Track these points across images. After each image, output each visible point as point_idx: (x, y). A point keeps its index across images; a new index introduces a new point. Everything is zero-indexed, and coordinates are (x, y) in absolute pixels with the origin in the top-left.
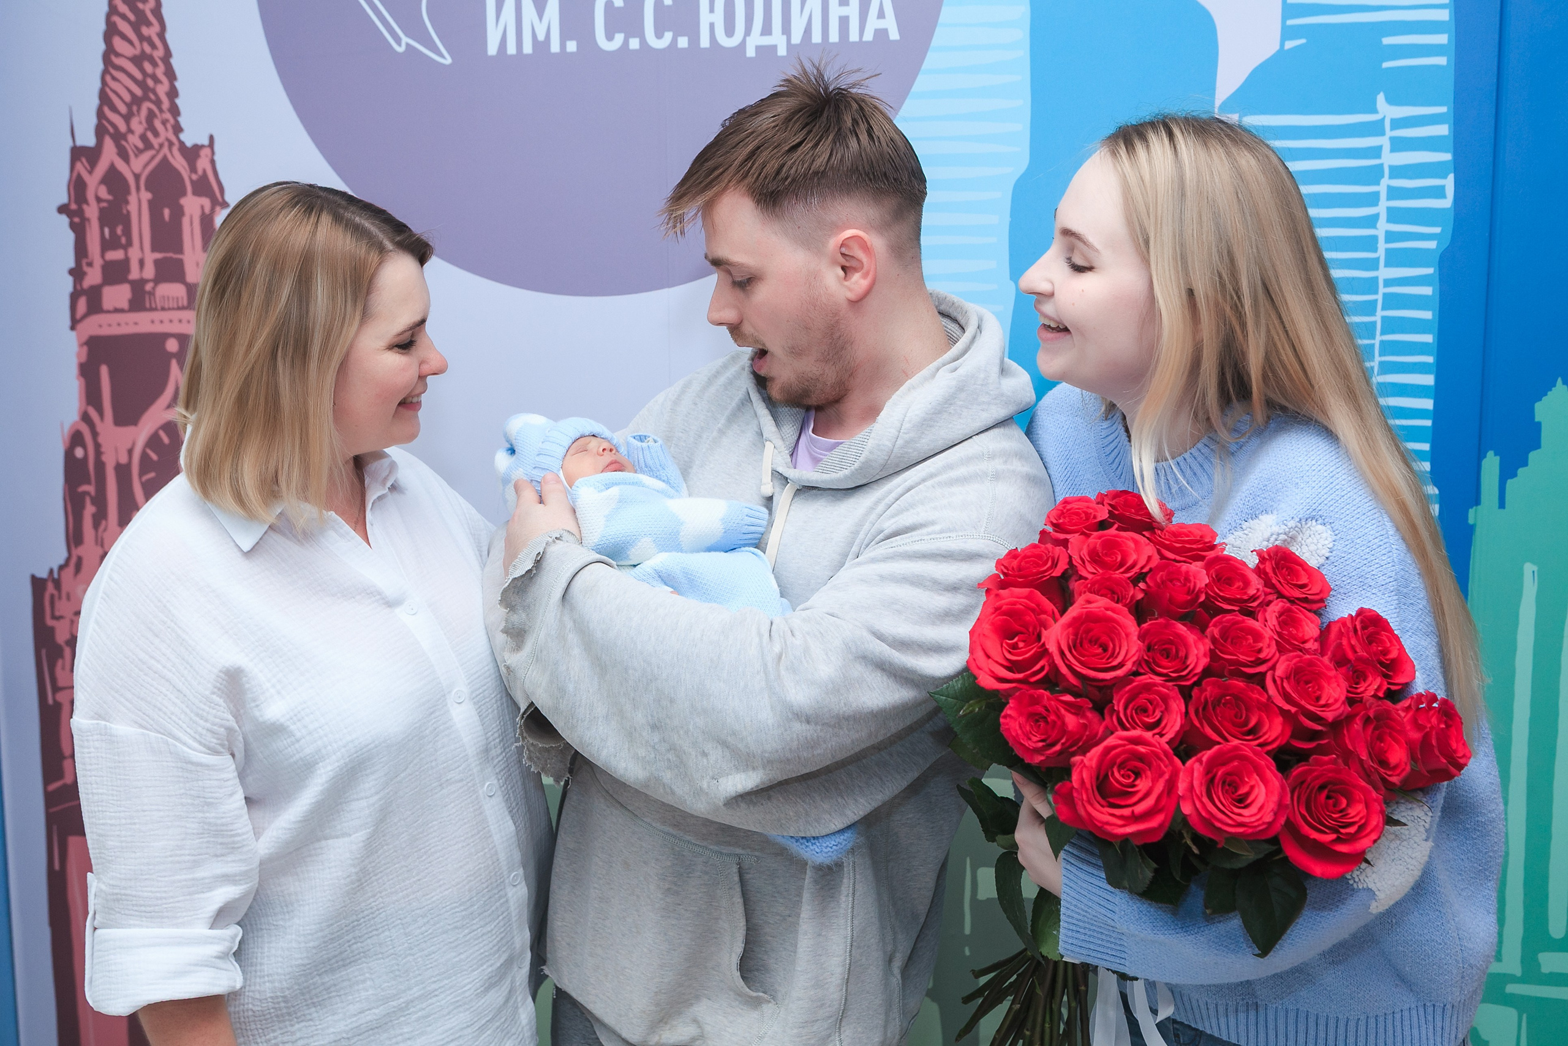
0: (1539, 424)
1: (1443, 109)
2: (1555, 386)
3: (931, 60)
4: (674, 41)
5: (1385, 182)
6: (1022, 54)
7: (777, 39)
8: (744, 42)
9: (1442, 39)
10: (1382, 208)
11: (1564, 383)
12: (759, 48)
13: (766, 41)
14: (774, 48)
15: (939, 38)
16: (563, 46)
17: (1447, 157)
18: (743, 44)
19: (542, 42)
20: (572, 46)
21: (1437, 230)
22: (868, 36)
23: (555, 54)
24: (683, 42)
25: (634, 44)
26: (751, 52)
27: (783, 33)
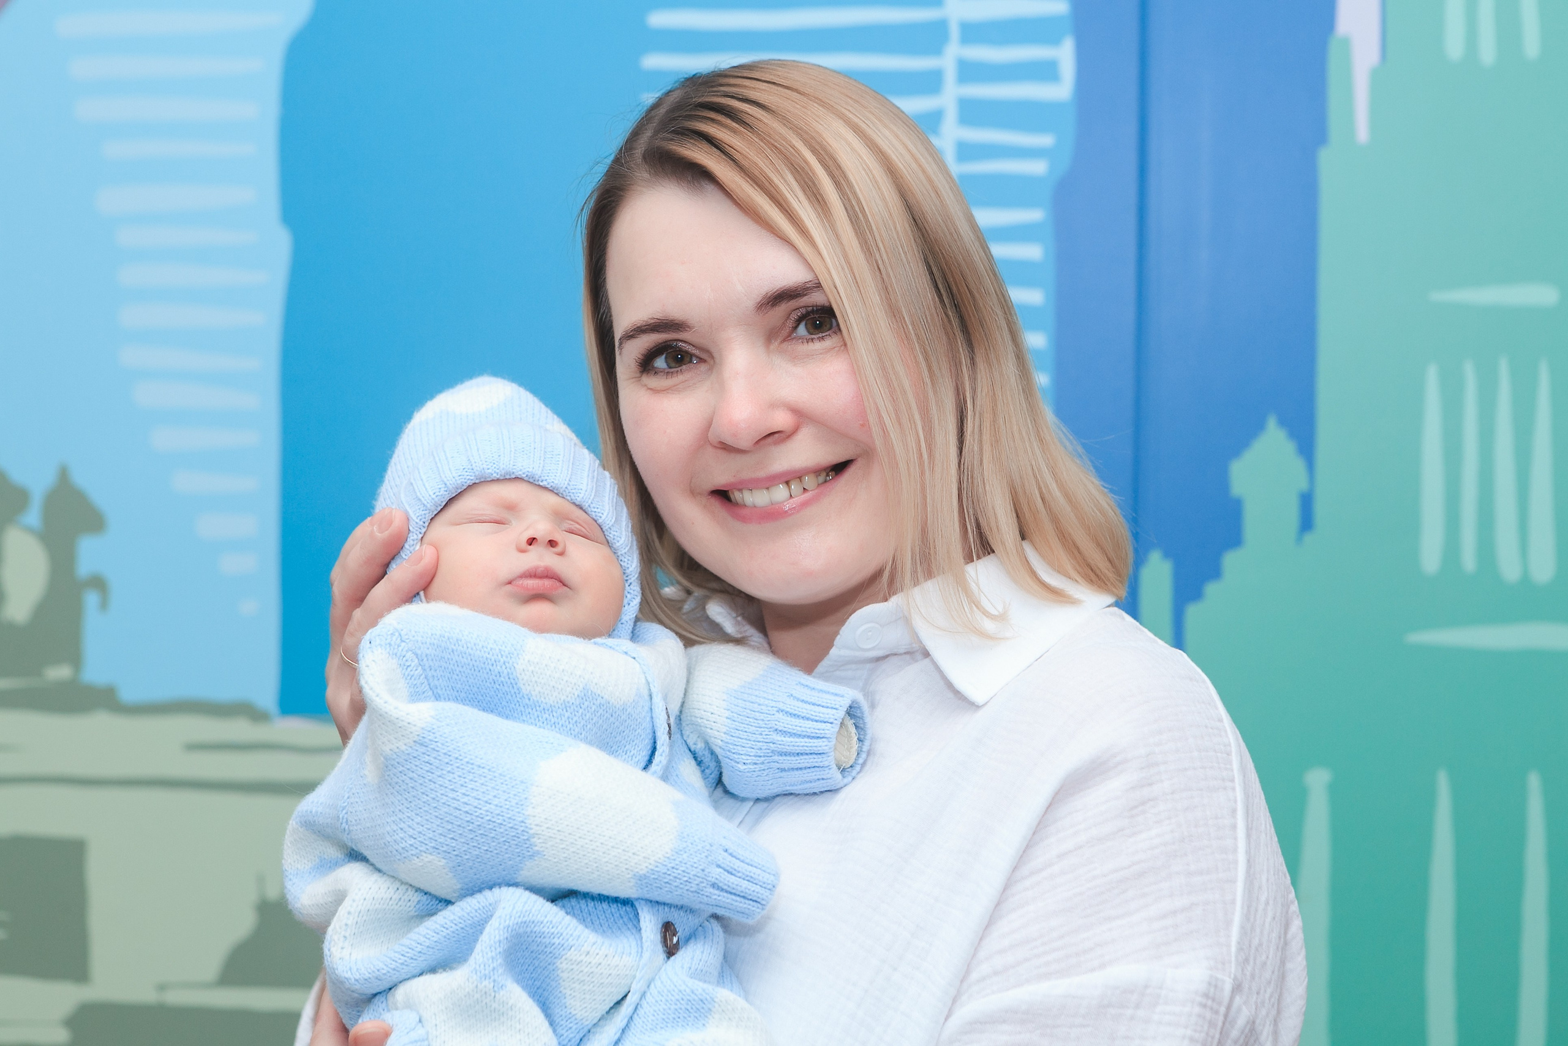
0: (1238, 500)
2: (1264, 429)
5: (954, 51)
10: (949, 97)
11: (1280, 425)
17: (1061, 6)
21: (1047, 141)
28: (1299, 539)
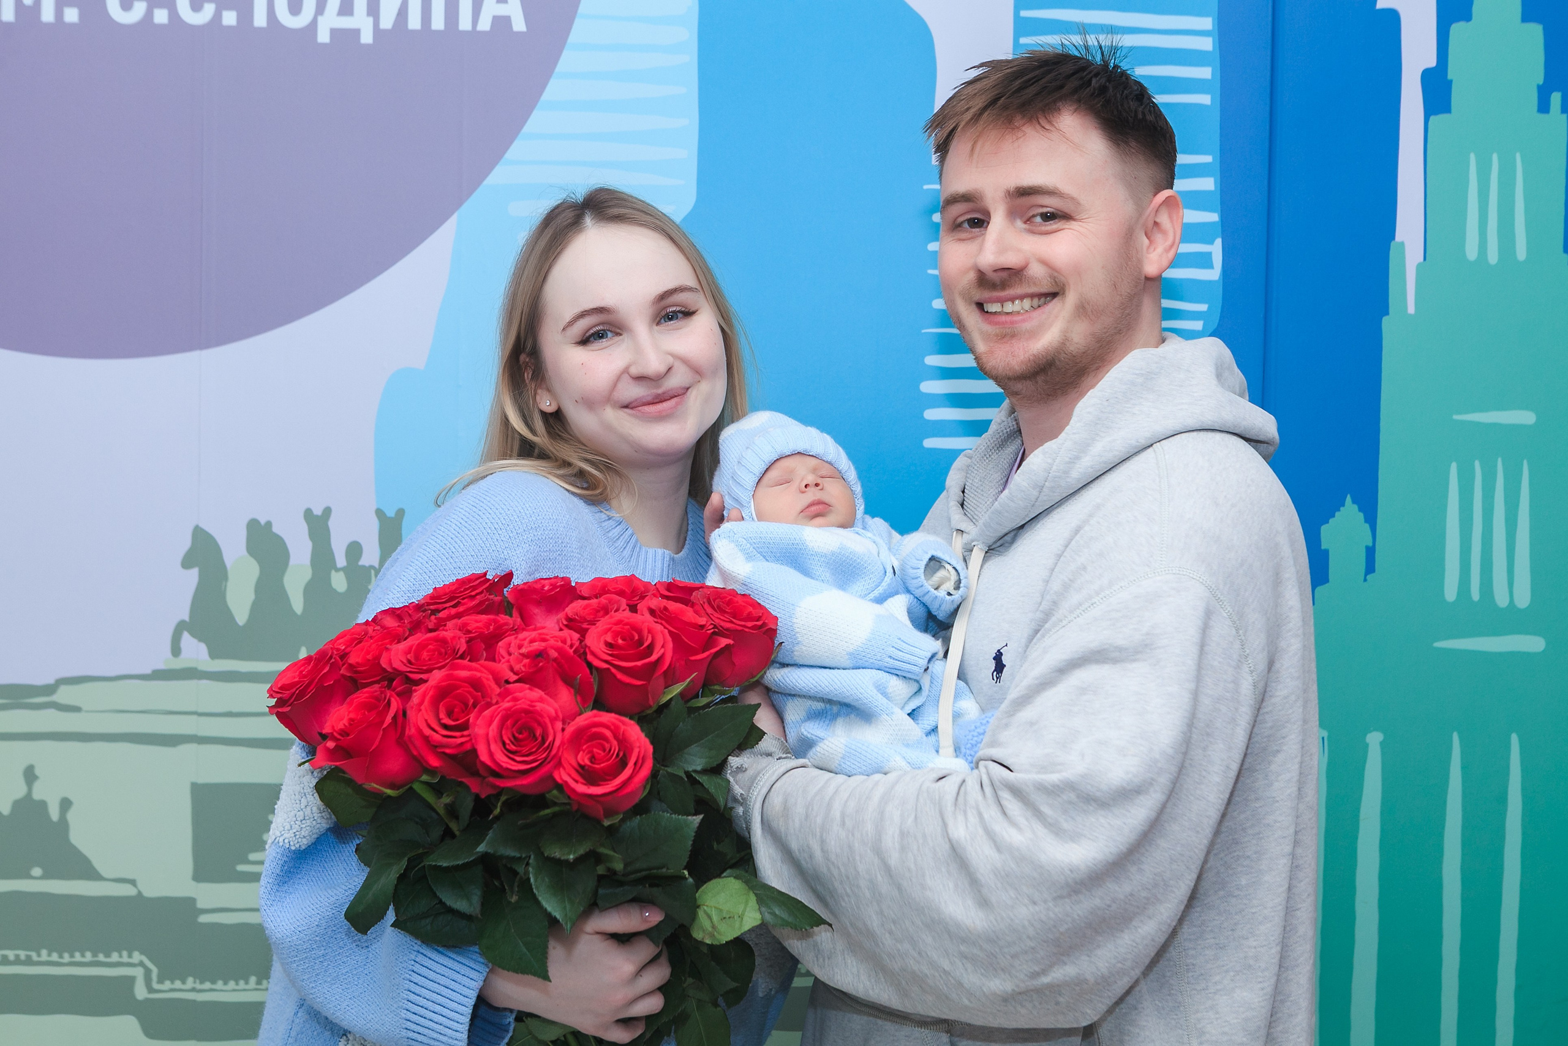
0: (1326, 552)
1: (1208, 159)
2: (1343, 505)
3: (568, 61)
4: (218, 16)
6: (688, 59)
7: (360, 21)
8: (314, 24)
9: (1205, 73)
11: (1354, 502)
12: (334, 32)
13: (345, 23)
14: (356, 32)
15: (579, 31)
16: (59, 13)
17: (1214, 217)
18: (313, 25)
19: (29, 7)
20: (71, 15)
21: (1203, 307)
22: (484, 25)
23: (48, 25)
24: (230, 18)
25: (161, 16)
26: (323, 37)
27: (369, 14)
28: (1365, 580)
